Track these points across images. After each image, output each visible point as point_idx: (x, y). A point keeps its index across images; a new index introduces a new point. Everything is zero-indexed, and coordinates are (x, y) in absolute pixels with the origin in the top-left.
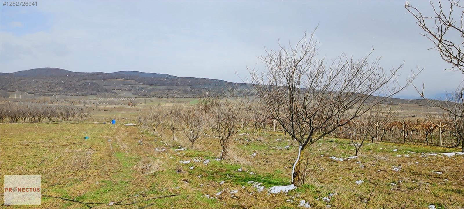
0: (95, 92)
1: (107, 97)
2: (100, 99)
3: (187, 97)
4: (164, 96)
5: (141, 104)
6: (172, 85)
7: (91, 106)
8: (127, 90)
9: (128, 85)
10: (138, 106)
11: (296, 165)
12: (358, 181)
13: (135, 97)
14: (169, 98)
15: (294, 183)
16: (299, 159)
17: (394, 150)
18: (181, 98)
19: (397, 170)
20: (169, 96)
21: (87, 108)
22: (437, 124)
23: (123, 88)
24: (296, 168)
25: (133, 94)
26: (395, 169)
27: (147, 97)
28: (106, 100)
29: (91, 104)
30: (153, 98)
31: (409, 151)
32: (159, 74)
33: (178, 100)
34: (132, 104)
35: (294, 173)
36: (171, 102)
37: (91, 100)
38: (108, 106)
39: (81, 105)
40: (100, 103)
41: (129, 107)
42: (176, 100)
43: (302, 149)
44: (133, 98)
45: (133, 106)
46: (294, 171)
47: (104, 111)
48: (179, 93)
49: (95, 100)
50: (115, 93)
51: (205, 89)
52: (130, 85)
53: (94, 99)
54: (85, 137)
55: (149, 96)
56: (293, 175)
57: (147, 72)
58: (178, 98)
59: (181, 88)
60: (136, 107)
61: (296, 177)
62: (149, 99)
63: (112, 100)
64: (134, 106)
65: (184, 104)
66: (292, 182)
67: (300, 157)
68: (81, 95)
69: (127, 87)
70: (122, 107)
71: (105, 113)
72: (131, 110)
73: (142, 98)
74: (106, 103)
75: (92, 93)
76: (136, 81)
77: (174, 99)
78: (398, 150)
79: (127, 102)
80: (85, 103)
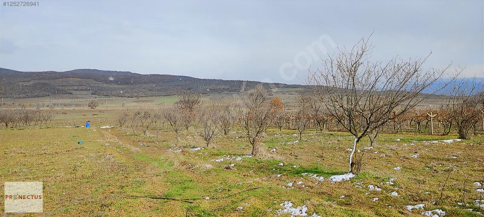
0: (47, 93)
1: (62, 98)
2: (55, 101)
3: (152, 96)
4: (127, 95)
5: (102, 105)
6: (135, 83)
7: (45, 109)
8: (85, 90)
9: (86, 85)
10: (100, 108)
11: (353, 156)
12: (396, 168)
13: (95, 98)
14: (133, 97)
15: (351, 171)
16: (355, 150)
17: (397, 140)
18: (146, 97)
19: (416, 157)
20: (133, 95)
21: (42, 111)
22: (429, 114)
23: (81, 88)
24: (353, 159)
25: (92, 94)
26: (414, 156)
27: (108, 97)
28: (60, 101)
29: (44, 106)
30: (115, 98)
31: (411, 140)
32: (120, 72)
33: (143, 99)
34: (92, 105)
35: (352, 163)
36: (136, 102)
37: (44, 103)
38: (66, 108)
39: (35, 109)
40: (54, 105)
41: (90, 108)
42: (140, 99)
43: (357, 141)
44: (93, 99)
45: (94, 107)
46: (352, 161)
47: (63, 113)
48: (143, 92)
49: (48, 103)
50: (71, 93)
51: (171, 87)
52: (88, 84)
53: (47, 101)
54: (78, 142)
55: (110, 95)
56: (351, 165)
57: (106, 70)
58: (142, 97)
59: (144, 86)
60: (97, 108)
61: (353, 166)
62: (111, 98)
63: (68, 101)
64: (96, 107)
65: (150, 103)
66: (350, 170)
67: (356, 149)
68: (31, 97)
69: (85, 86)
70: (81, 108)
71: (64, 116)
72: (93, 111)
73: (103, 98)
74: (61, 104)
75: (44, 95)
76: (94, 80)
77: (139, 98)
78: (401, 139)
79: (87, 103)
80: (38, 106)
